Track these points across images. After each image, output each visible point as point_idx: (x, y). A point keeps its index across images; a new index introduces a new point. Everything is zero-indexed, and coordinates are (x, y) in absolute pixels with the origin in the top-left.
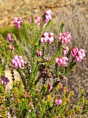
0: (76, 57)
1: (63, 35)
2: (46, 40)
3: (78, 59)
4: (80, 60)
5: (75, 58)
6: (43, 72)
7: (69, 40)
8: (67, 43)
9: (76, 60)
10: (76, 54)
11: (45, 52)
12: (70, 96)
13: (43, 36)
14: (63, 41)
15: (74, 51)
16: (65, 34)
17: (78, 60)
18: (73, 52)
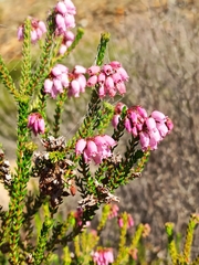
0: (142, 134)
1: (103, 71)
2: (59, 87)
3: (147, 141)
4: (152, 144)
5: (138, 138)
6: (49, 180)
7: (121, 86)
8: (114, 93)
9: (142, 144)
10: (140, 126)
11: (60, 121)
12: (138, 238)
13: (52, 76)
14: (102, 90)
15: (135, 116)
16: (108, 67)
17: (147, 145)
18: (131, 120)
